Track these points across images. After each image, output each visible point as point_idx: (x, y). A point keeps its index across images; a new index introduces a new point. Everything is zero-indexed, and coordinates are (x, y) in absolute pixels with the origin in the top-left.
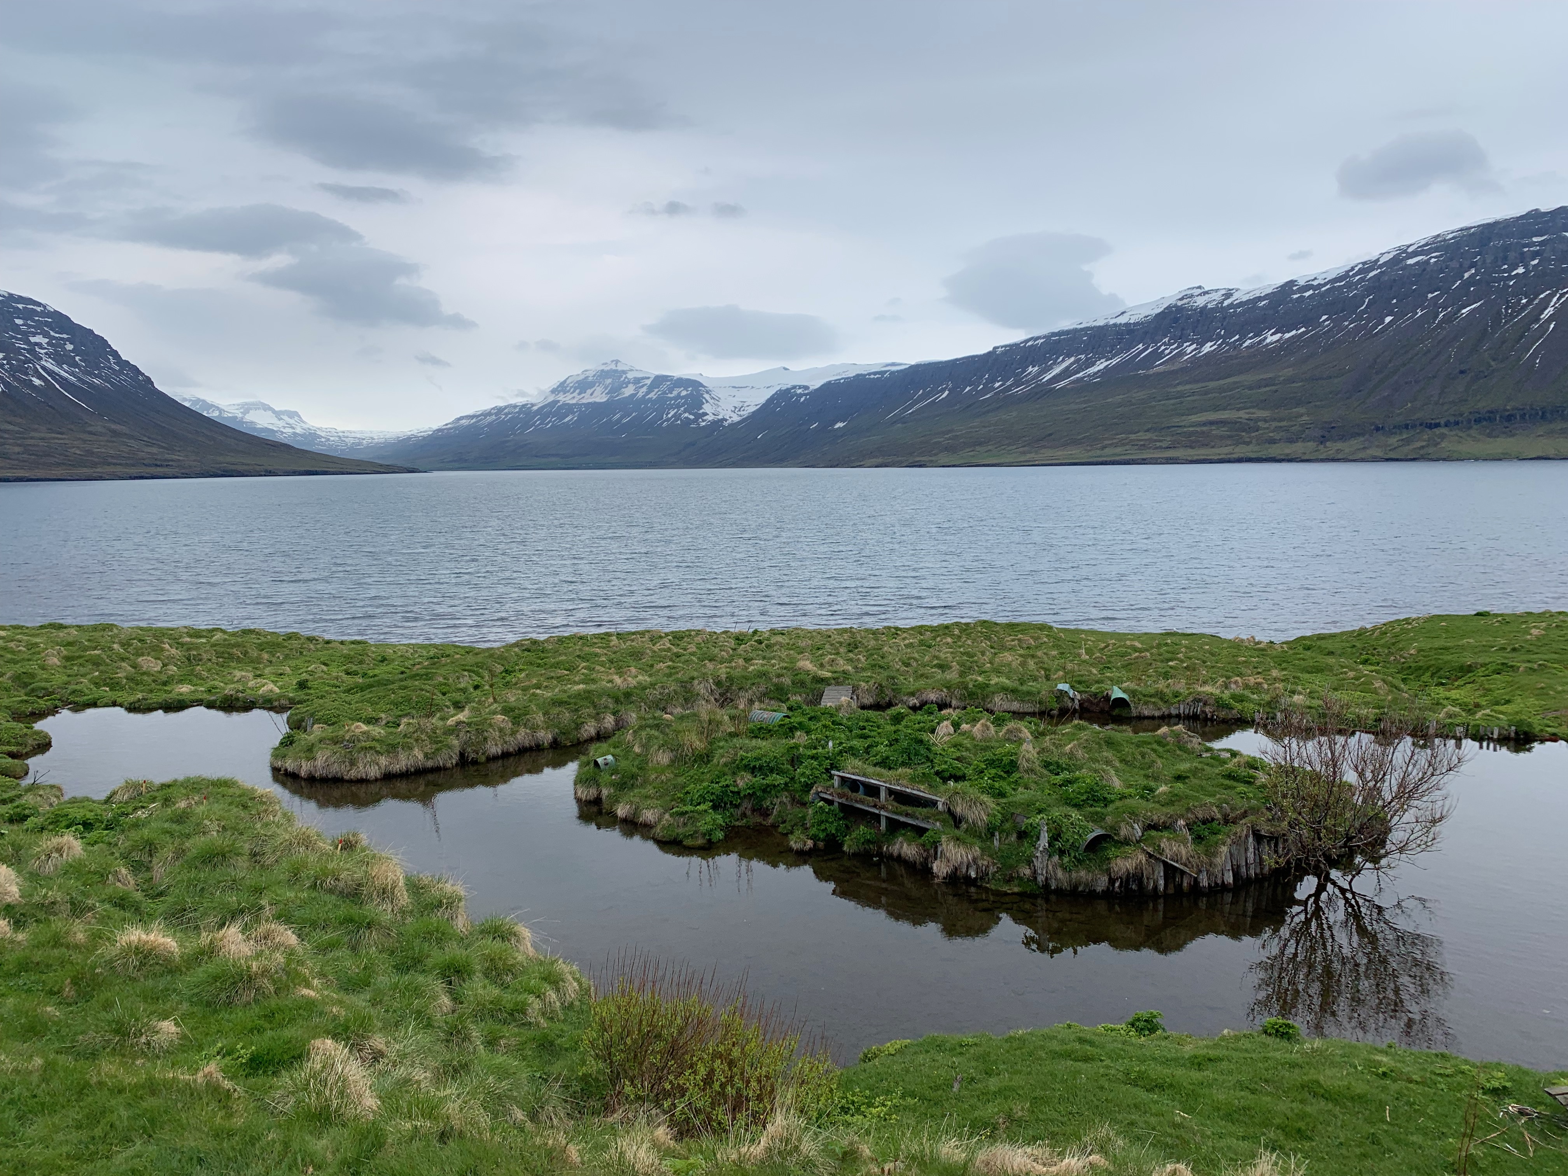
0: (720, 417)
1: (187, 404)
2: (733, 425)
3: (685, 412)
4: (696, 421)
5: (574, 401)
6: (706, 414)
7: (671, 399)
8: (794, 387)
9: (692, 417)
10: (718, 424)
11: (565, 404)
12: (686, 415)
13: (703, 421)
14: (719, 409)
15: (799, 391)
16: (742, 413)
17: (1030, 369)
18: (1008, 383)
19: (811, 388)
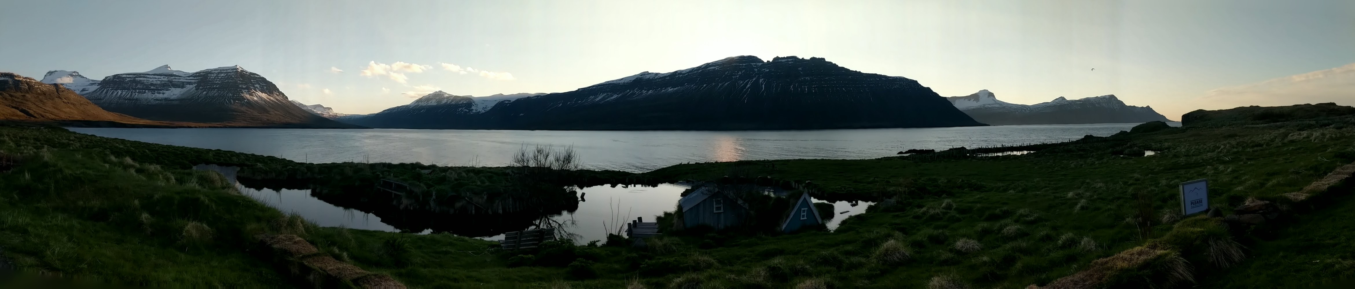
0: (478, 111)
1: (298, 105)
2: (483, 114)
3: (465, 109)
4: (469, 112)
5: (425, 105)
6: (472, 110)
7: (460, 104)
8: (505, 101)
9: (468, 111)
10: (478, 113)
11: (422, 106)
12: (466, 110)
13: (472, 112)
14: (478, 108)
15: (507, 102)
16: (486, 110)
17: (591, 97)
18: (583, 101)
19: (512, 101)
